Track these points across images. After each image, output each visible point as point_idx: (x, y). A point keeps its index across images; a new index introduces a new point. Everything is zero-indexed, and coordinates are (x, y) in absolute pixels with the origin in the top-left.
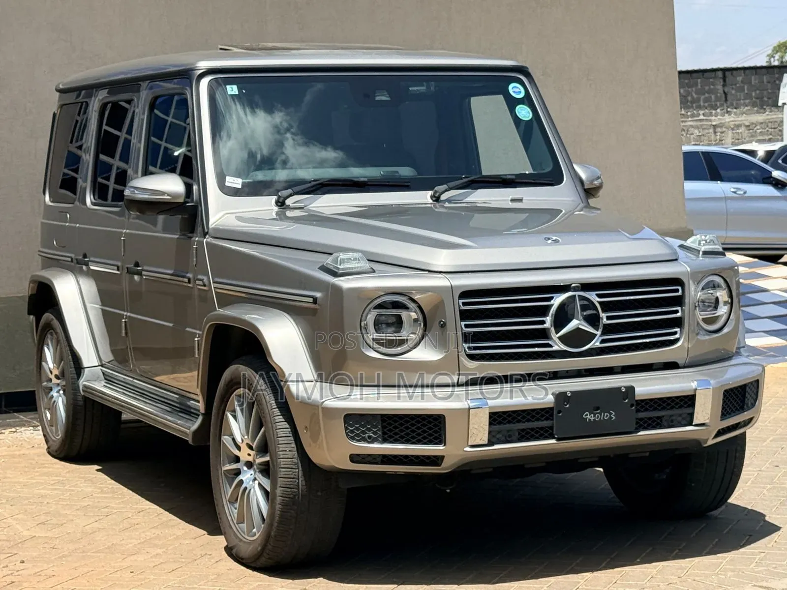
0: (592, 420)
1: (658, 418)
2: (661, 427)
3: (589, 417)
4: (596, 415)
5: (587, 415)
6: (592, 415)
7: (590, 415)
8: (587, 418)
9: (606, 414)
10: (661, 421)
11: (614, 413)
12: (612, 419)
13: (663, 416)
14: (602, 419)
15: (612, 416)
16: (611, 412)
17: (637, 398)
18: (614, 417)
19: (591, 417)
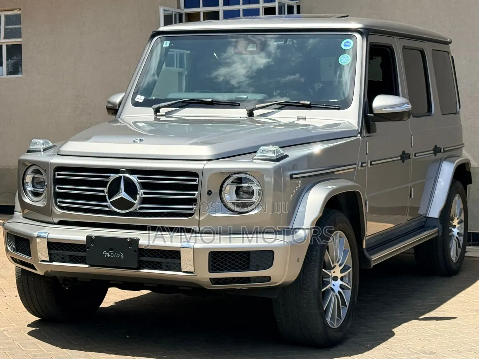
0: (108, 257)
1: (159, 263)
2: (161, 269)
3: (106, 254)
4: (111, 254)
5: (105, 253)
6: (109, 253)
7: (107, 253)
8: (105, 255)
9: (117, 254)
10: (161, 265)
11: (123, 255)
12: (122, 258)
13: (162, 262)
14: (115, 257)
15: (121, 256)
16: (121, 253)
17: (140, 247)
18: (123, 257)
19: (108, 254)
